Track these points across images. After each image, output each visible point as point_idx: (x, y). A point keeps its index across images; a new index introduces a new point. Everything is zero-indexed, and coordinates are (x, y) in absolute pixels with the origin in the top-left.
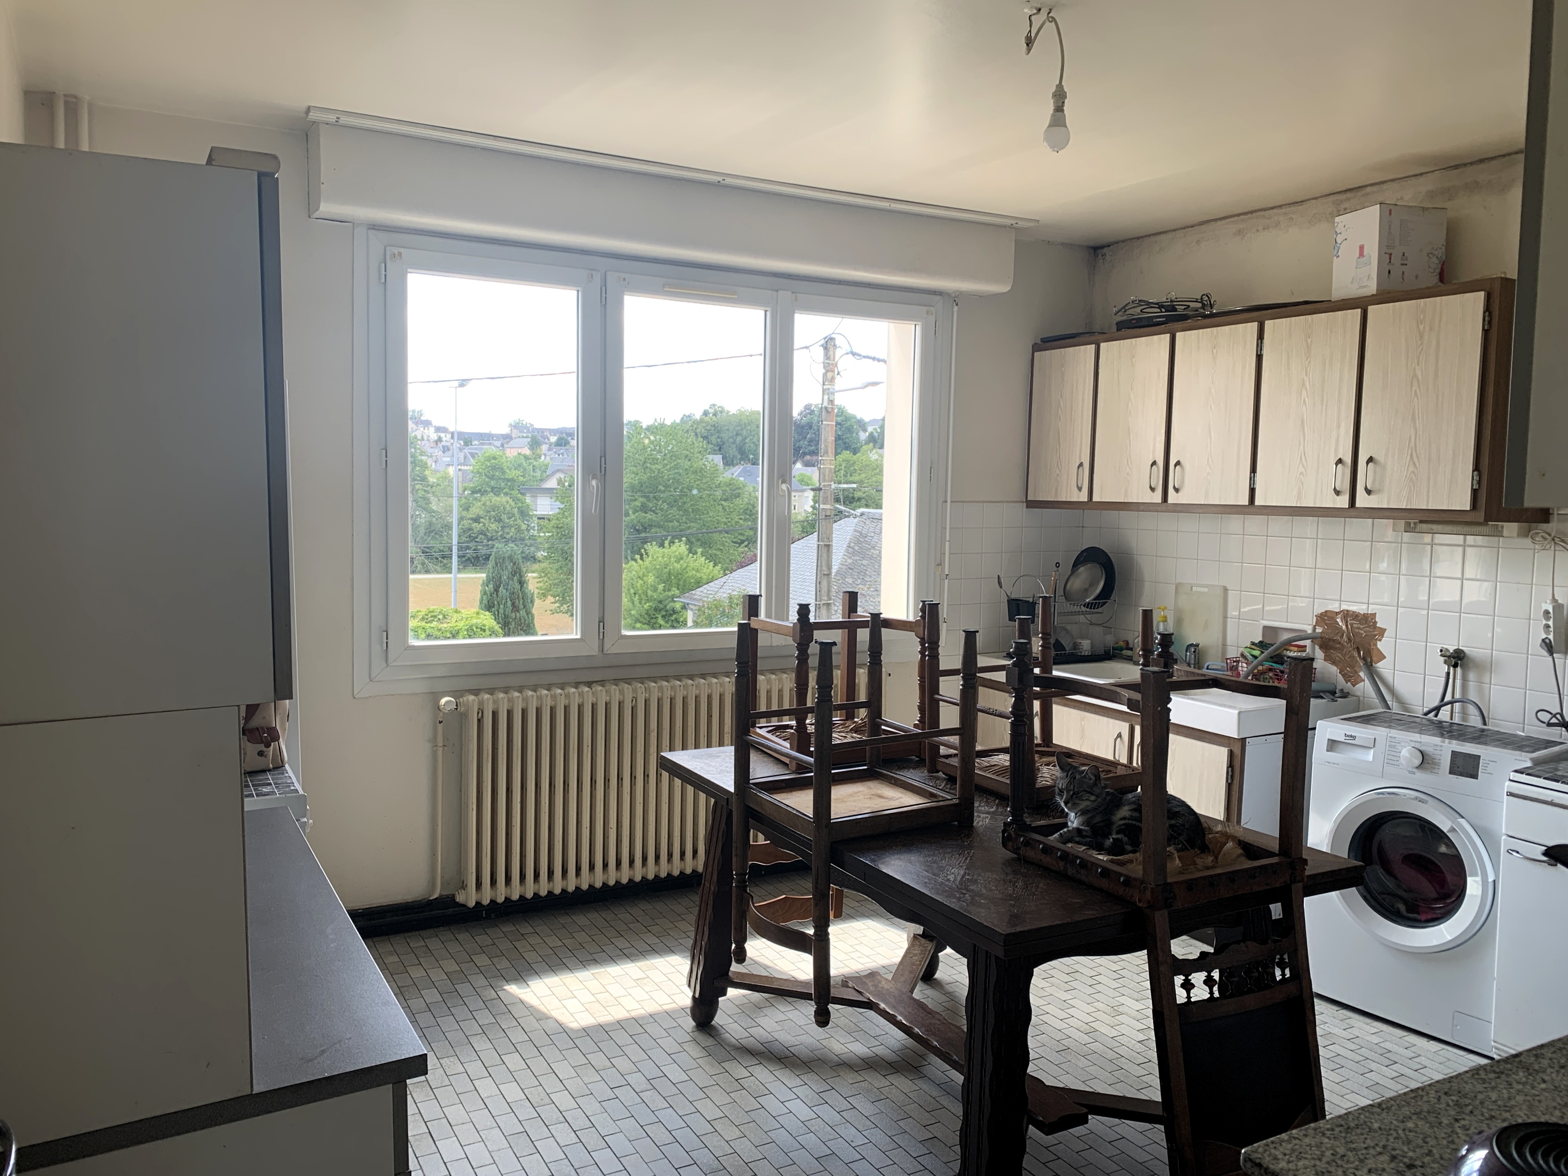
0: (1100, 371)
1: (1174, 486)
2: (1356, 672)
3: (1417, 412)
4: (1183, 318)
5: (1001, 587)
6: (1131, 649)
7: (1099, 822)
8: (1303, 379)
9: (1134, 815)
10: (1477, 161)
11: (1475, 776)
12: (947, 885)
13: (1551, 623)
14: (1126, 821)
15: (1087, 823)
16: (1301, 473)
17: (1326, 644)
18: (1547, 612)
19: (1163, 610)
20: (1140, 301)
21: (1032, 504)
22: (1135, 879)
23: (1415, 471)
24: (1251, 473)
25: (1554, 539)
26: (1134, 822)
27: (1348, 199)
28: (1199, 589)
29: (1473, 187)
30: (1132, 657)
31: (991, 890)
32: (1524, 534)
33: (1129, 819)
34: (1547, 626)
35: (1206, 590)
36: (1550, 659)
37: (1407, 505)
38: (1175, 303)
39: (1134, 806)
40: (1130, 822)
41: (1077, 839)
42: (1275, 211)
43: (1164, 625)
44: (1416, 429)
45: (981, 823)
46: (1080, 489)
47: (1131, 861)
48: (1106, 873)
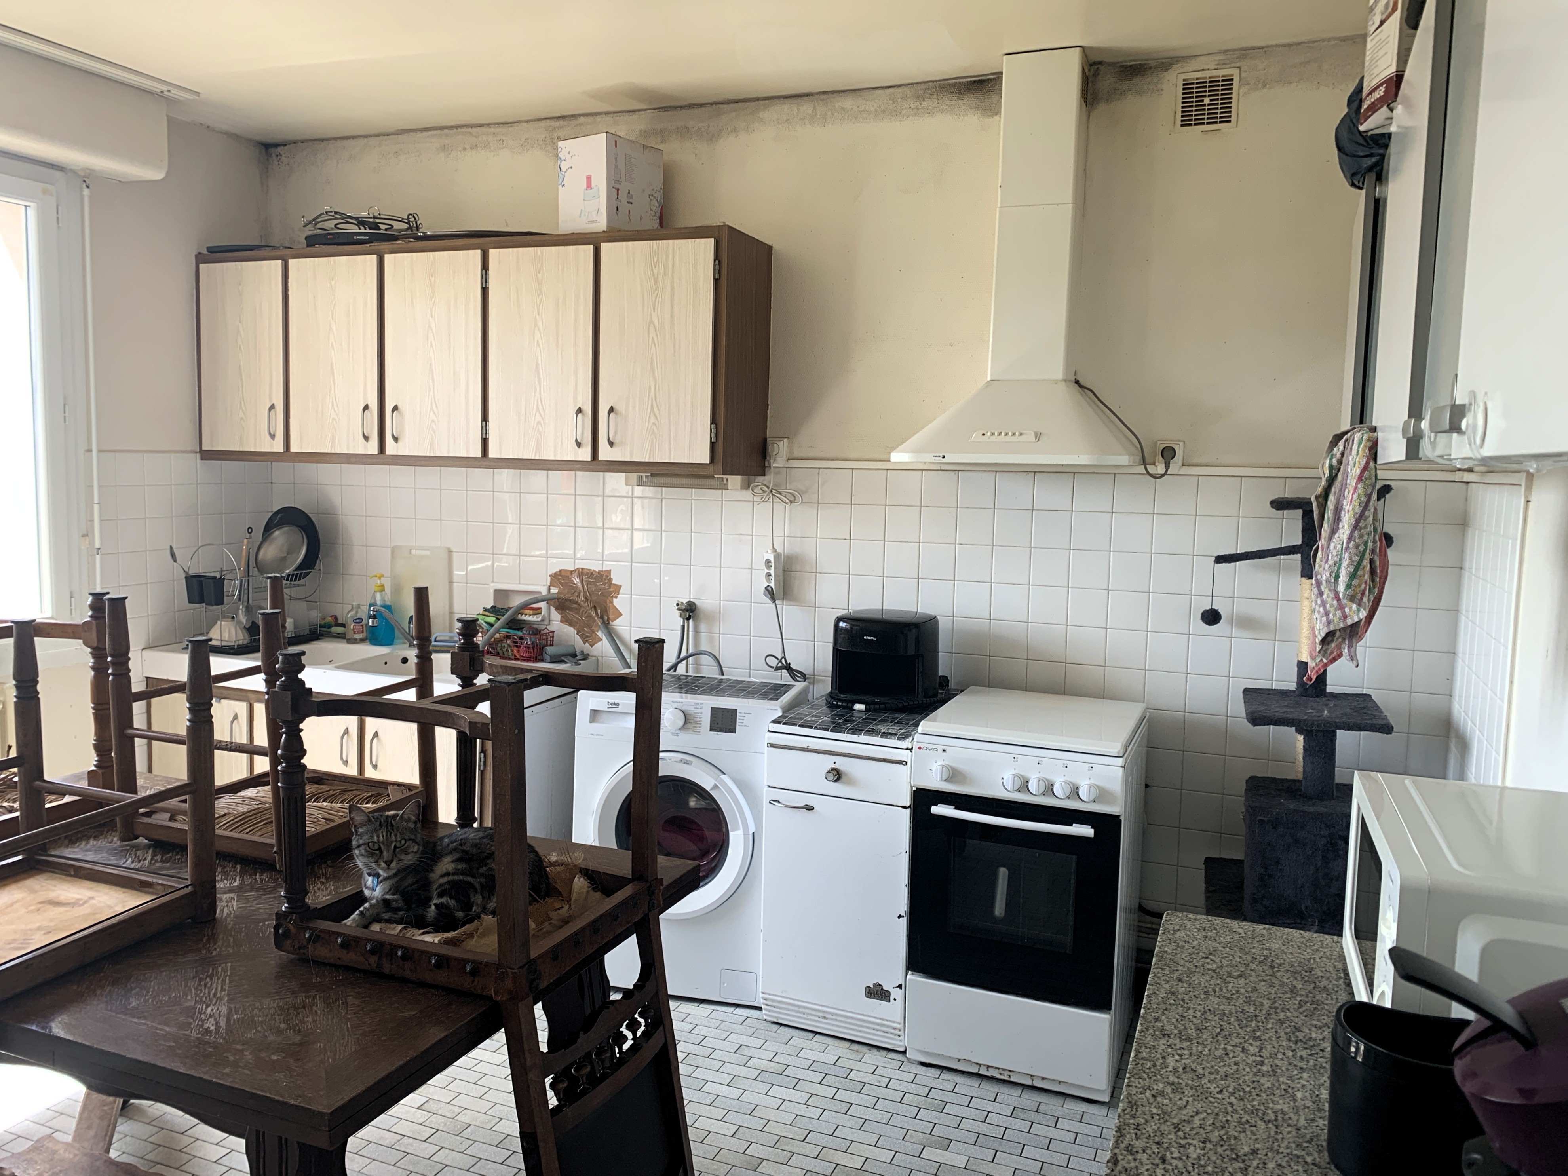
0: (290, 293)
1: (393, 435)
2: (594, 632)
3: (655, 359)
4: (390, 238)
5: (175, 561)
6: (343, 625)
7: (413, 884)
8: (535, 319)
9: (459, 867)
10: (686, 106)
11: (733, 730)
12: (208, 1043)
13: (772, 572)
14: (450, 878)
15: (394, 890)
16: (539, 423)
17: (562, 604)
18: (768, 562)
19: (380, 578)
20: (336, 213)
21: (207, 455)
22: (487, 965)
23: (656, 423)
24: (482, 421)
25: (771, 491)
26: (461, 877)
27: (561, 127)
28: (418, 552)
29: (684, 132)
30: (345, 634)
31: (280, 1032)
32: (746, 486)
33: (453, 874)
34: (769, 575)
35: (428, 553)
36: (773, 605)
37: (650, 458)
38: (378, 221)
39: (457, 855)
40: (456, 877)
41: (386, 916)
42: (483, 129)
43: (381, 595)
44: (654, 377)
45: (226, 911)
46: (273, 436)
47: (471, 935)
48: (444, 962)
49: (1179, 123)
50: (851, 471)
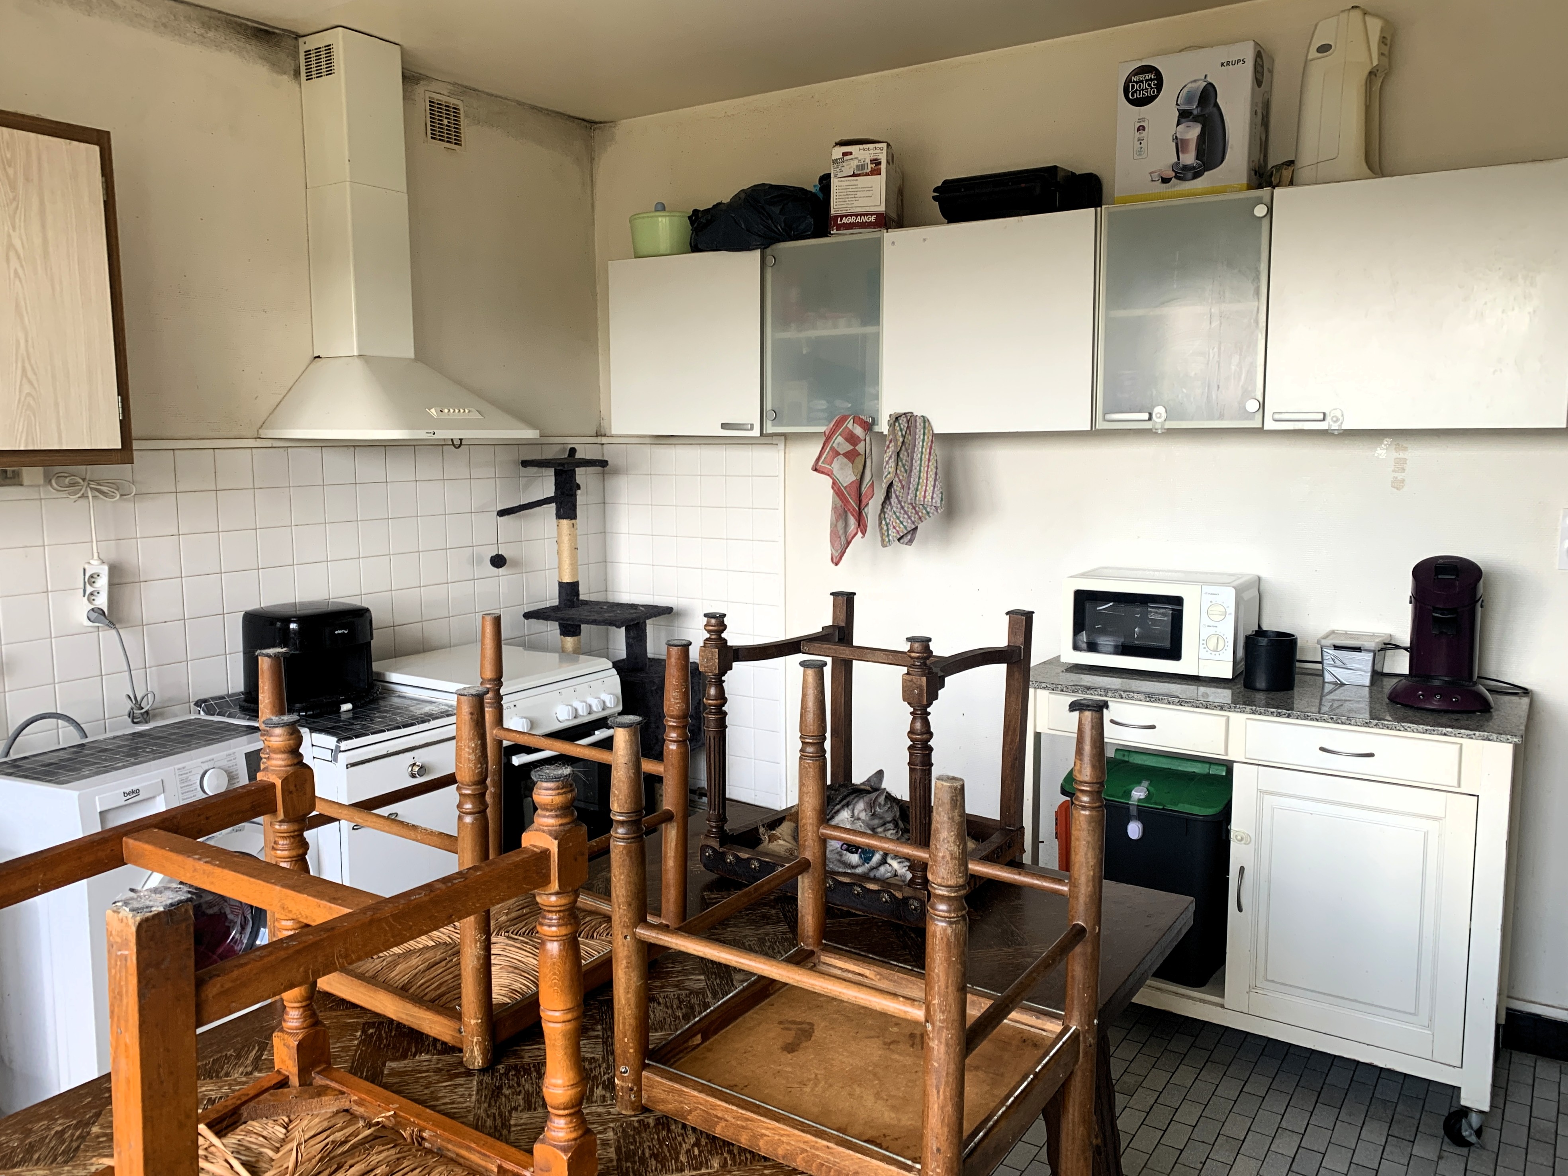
3: (23, 302)
13: (99, 588)
18: (94, 576)
23: (34, 393)
25: (89, 484)
34: (94, 594)
37: (27, 444)
44: (24, 328)
49: (429, 135)
50: (172, 452)
